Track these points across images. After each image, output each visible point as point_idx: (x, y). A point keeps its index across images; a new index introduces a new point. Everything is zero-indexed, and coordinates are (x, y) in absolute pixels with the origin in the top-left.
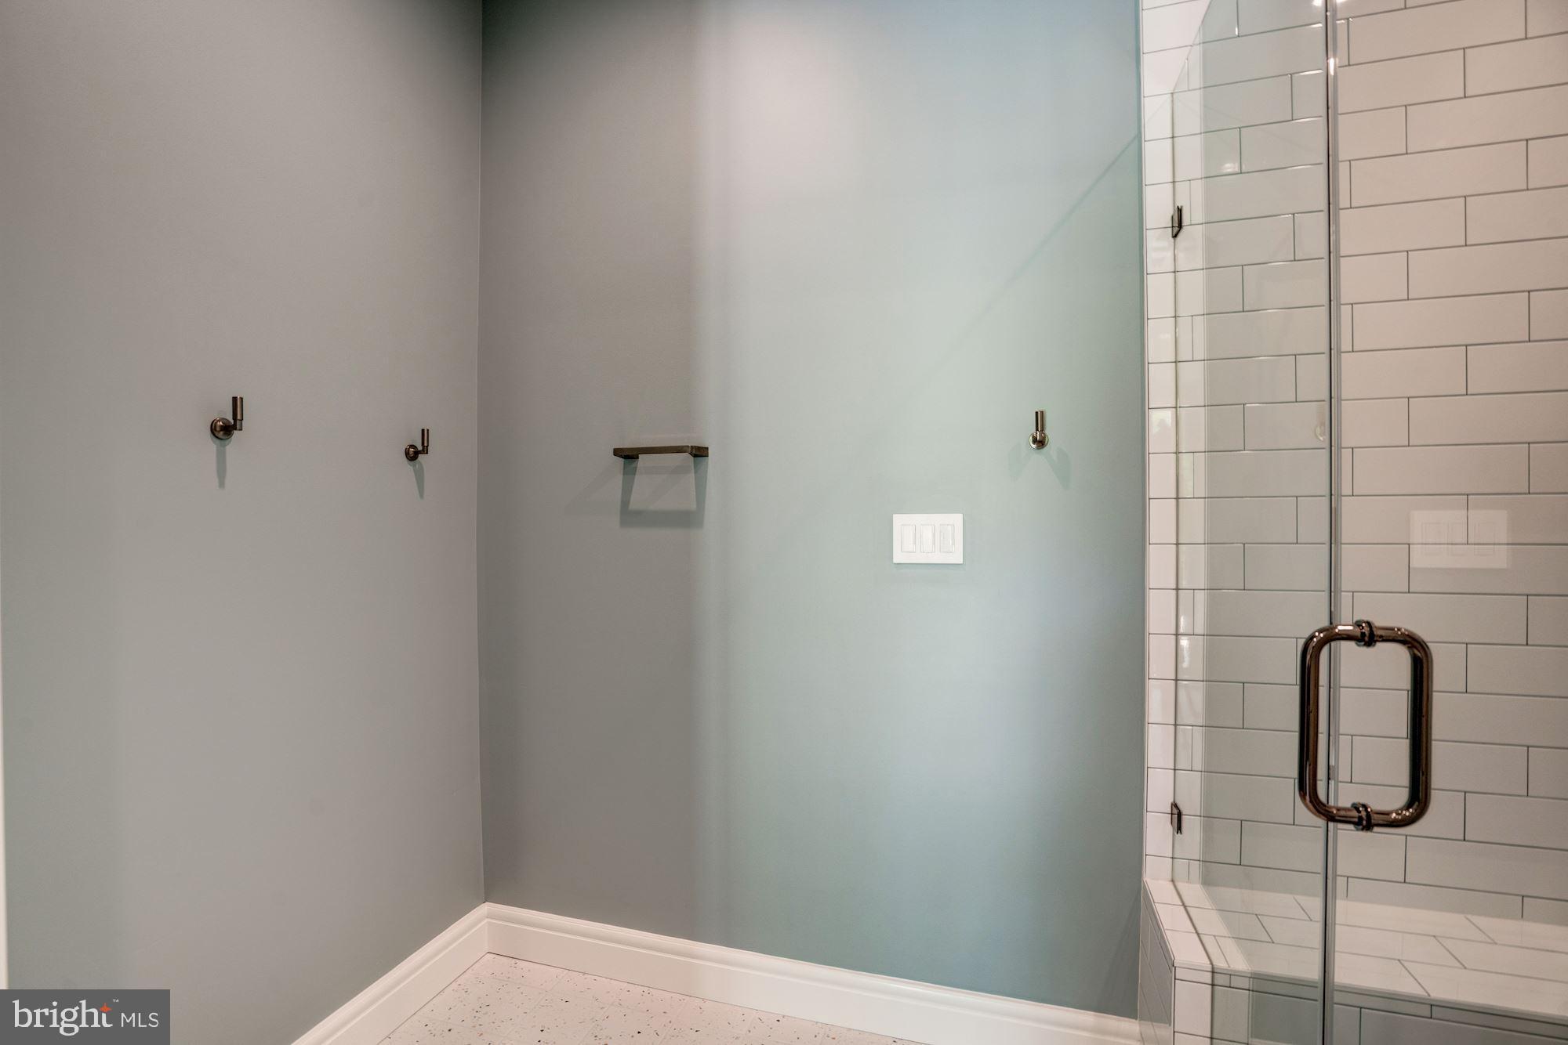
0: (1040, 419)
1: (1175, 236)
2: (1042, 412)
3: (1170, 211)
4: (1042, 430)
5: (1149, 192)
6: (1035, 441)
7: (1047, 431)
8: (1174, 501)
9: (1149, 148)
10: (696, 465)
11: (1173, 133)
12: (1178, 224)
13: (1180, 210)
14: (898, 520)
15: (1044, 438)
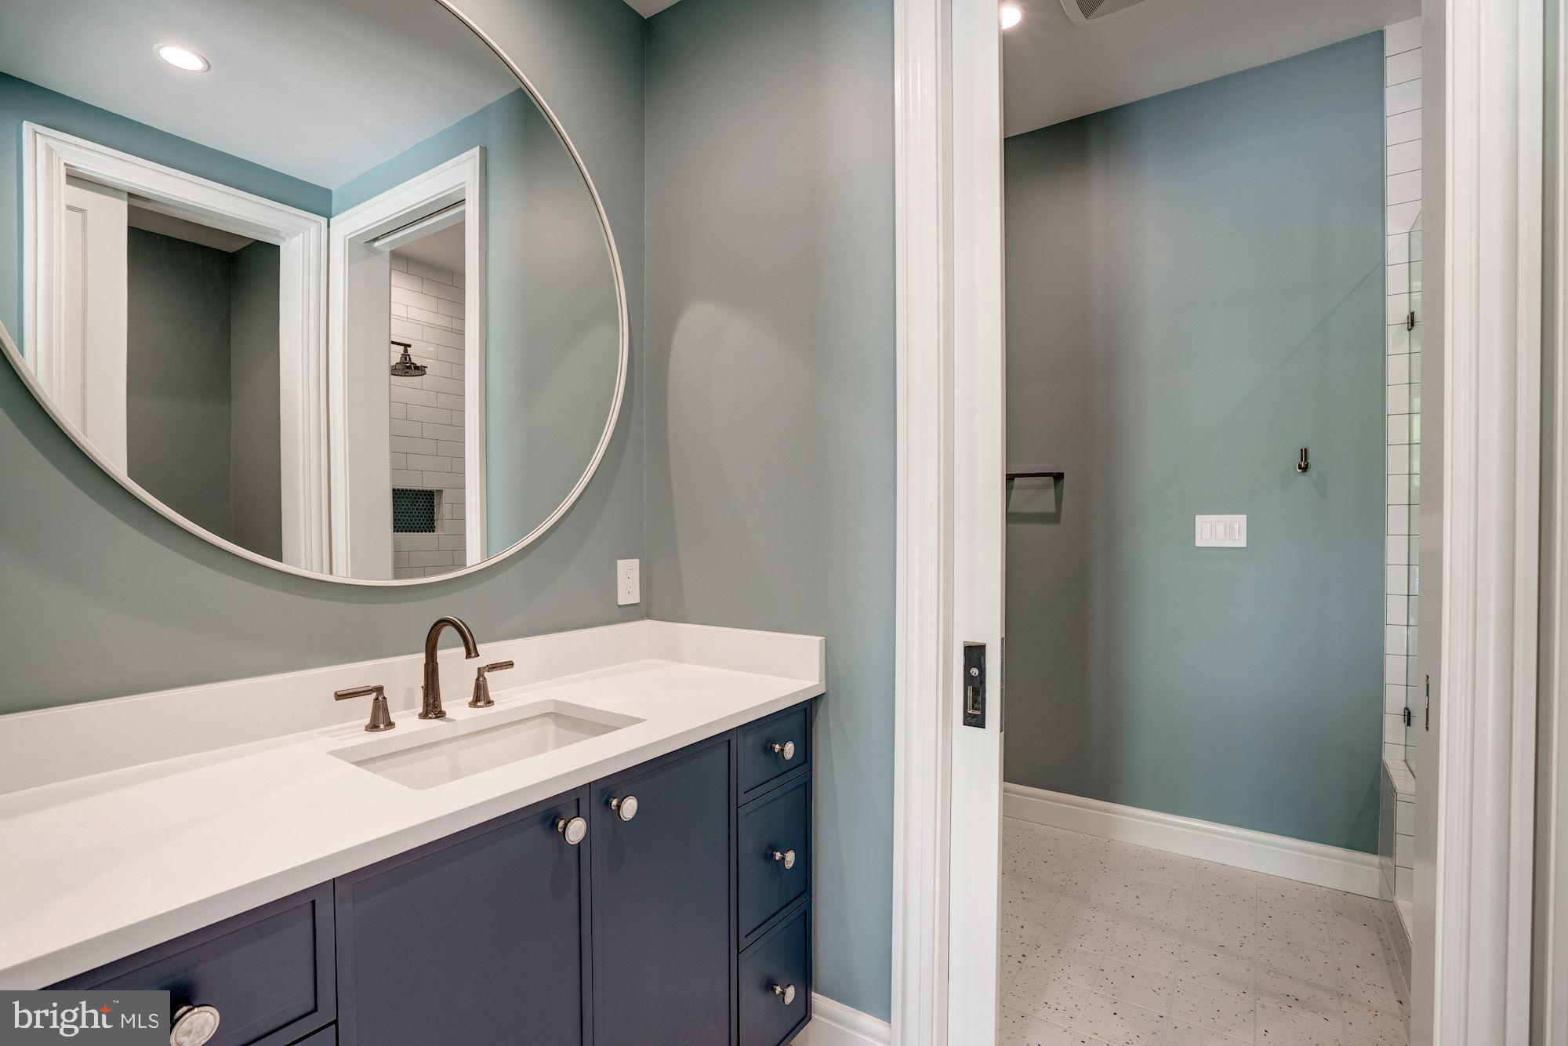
0: (1304, 454)
1: (1410, 330)
2: (1306, 450)
3: (1407, 313)
4: (1306, 460)
5: (1390, 301)
6: (1300, 467)
7: (1310, 461)
8: (1407, 506)
9: (1390, 271)
10: (1055, 483)
11: (1409, 259)
12: (1412, 322)
13: (1412, 314)
14: (1199, 519)
15: (1307, 466)
